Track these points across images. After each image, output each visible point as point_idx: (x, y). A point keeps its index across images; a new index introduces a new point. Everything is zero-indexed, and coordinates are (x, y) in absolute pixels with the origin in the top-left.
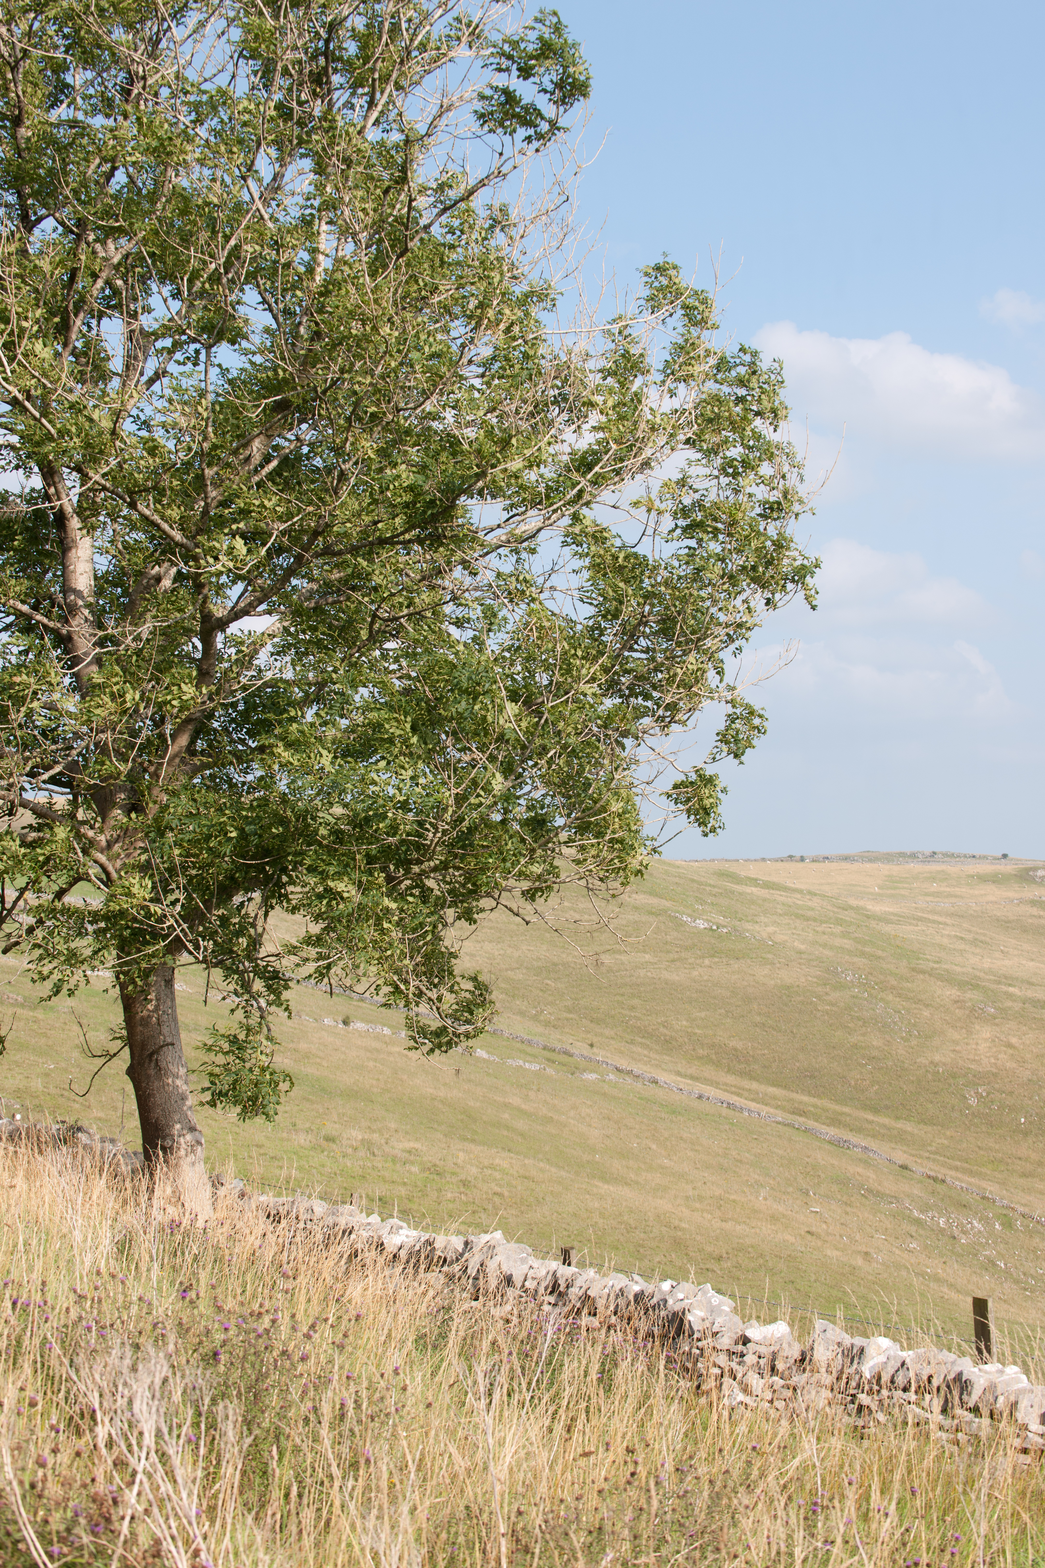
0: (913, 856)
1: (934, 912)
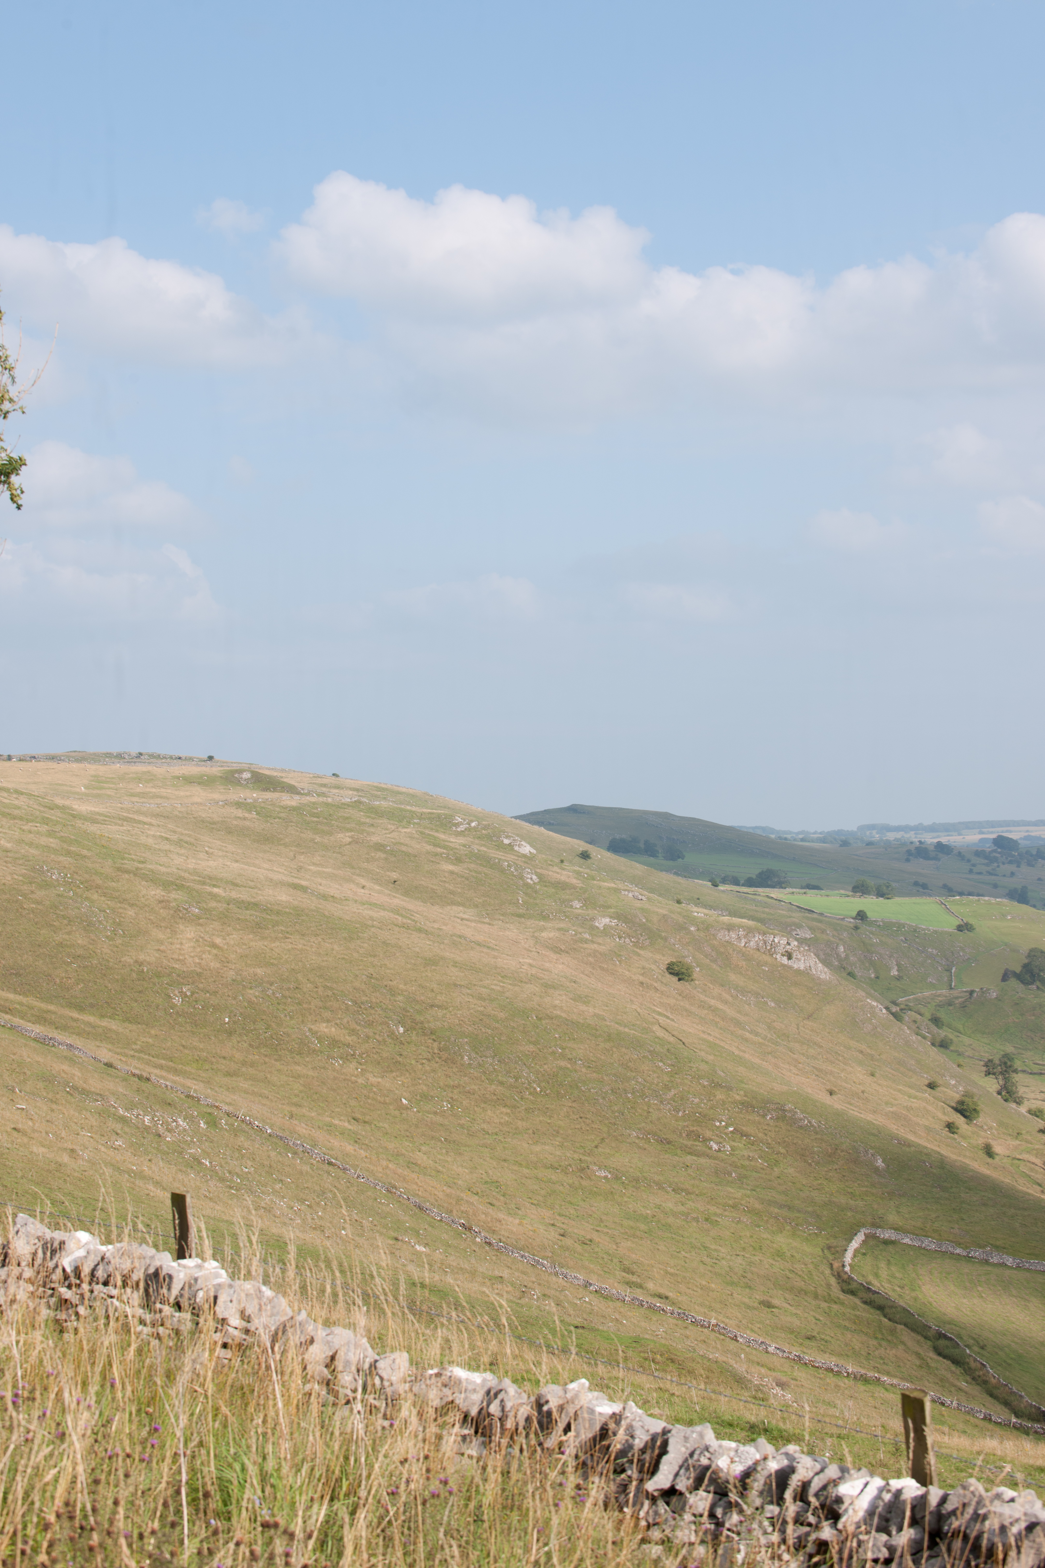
0: (120, 757)
1: (139, 812)
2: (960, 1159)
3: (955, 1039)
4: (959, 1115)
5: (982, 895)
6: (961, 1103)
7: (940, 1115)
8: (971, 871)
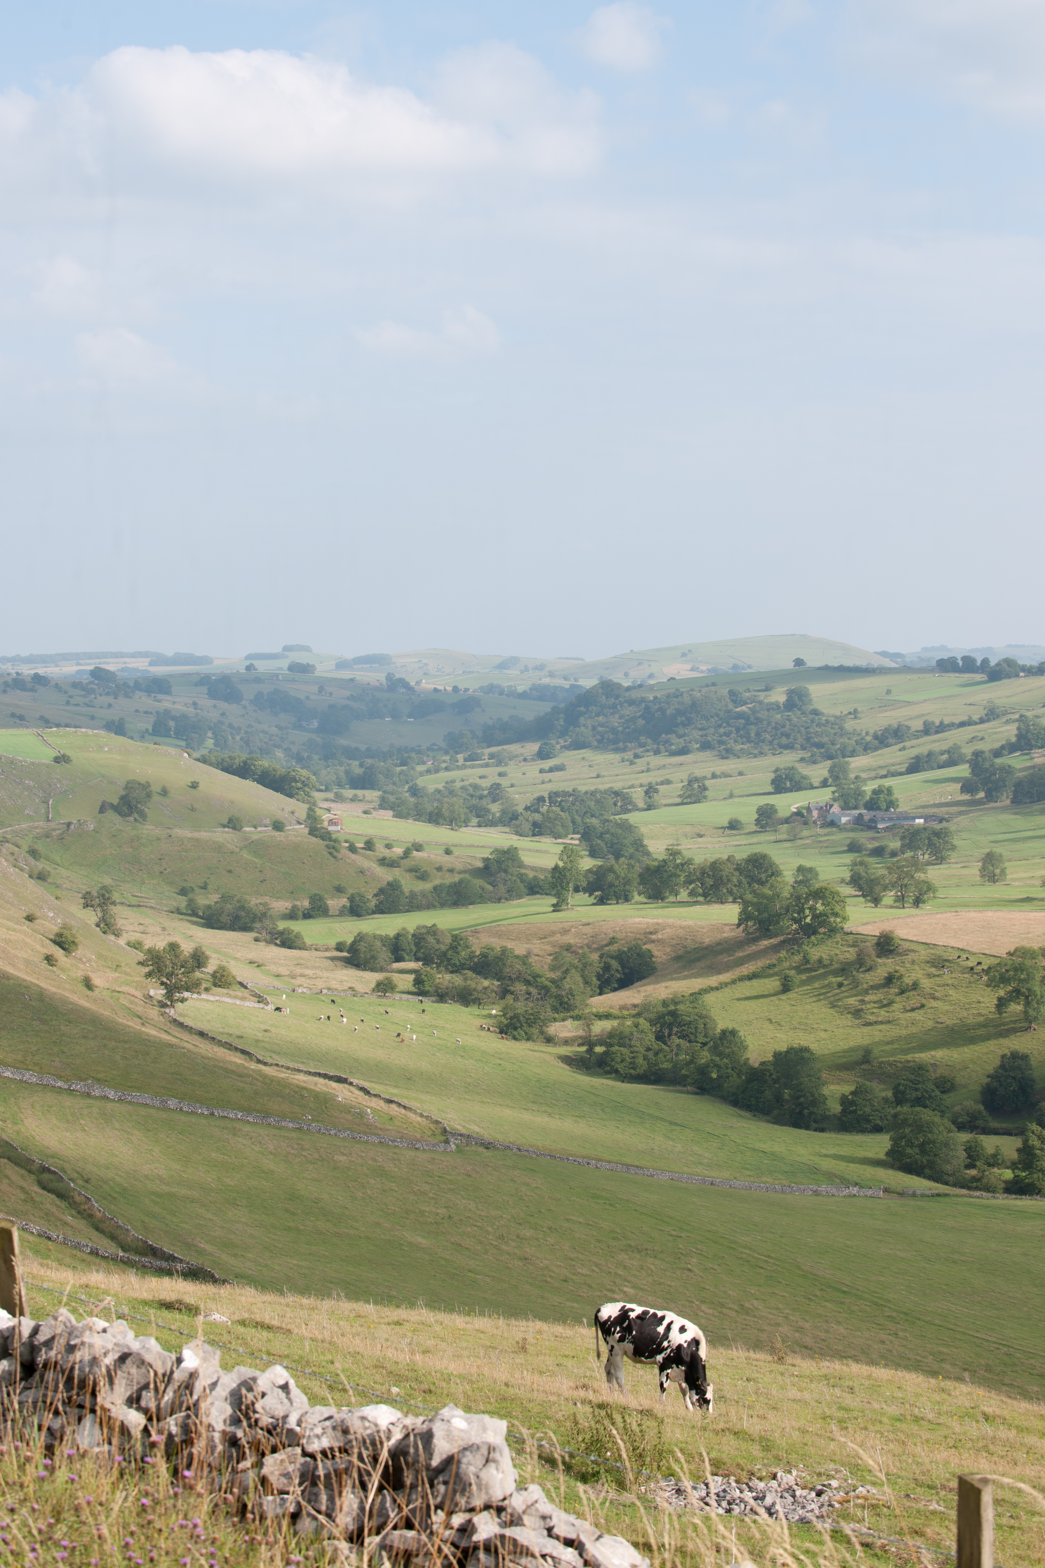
2: (59, 991)
3: (52, 871)
4: (58, 948)
5: (80, 727)
6: (60, 935)
7: (38, 947)
8: (68, 703)
